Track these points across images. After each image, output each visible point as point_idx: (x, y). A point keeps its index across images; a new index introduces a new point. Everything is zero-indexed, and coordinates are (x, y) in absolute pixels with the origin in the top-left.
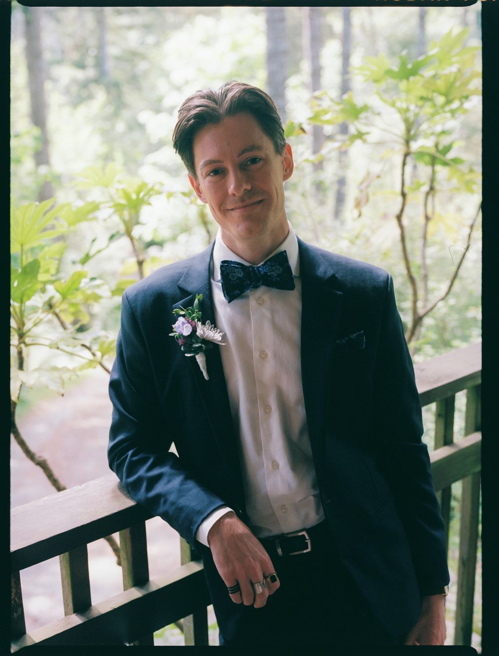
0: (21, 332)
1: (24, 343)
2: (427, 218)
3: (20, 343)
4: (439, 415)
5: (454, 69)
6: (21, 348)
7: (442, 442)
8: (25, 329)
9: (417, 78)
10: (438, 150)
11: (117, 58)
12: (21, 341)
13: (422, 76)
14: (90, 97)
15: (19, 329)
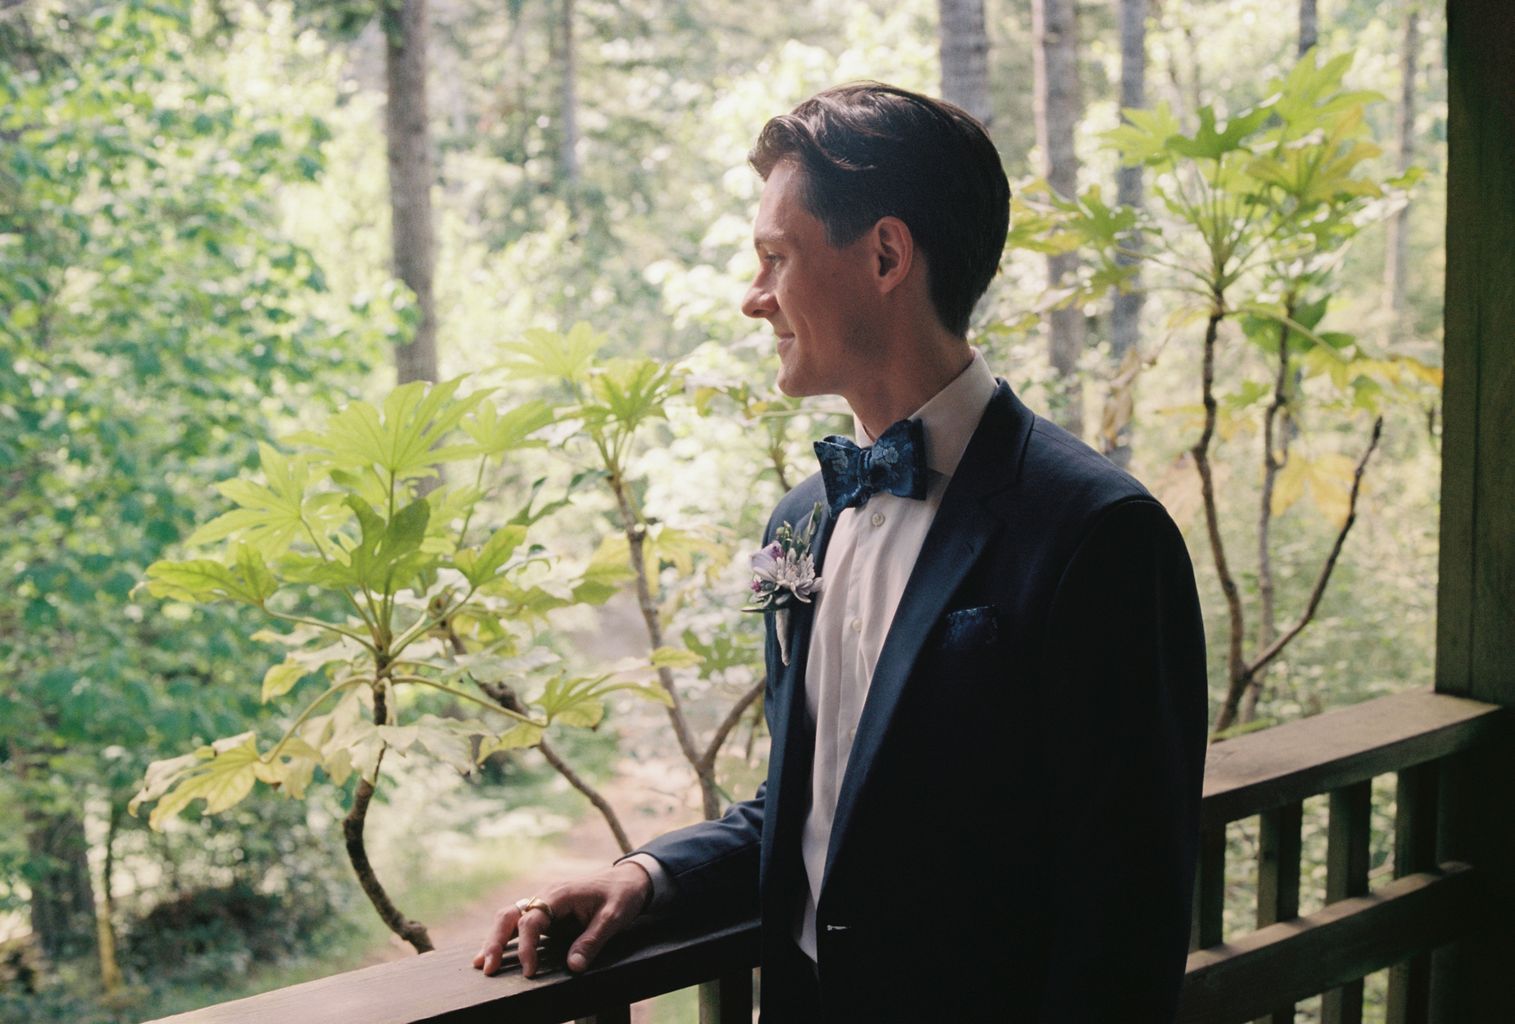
0: (382, 654)
1: (390, 676)
2: (1271, 465)
3: (380, 677)
4: (1266, 857)
5: (1314, 139)
6: (383, 687)
7: (1272, 914)
8: (393, 647)
9: (1239, 156)
10: (1291, 311)
11: (598, 136)
12: (383, 672)
13: (1249, 151)
14: (532, 226)
15: (380, 648)
